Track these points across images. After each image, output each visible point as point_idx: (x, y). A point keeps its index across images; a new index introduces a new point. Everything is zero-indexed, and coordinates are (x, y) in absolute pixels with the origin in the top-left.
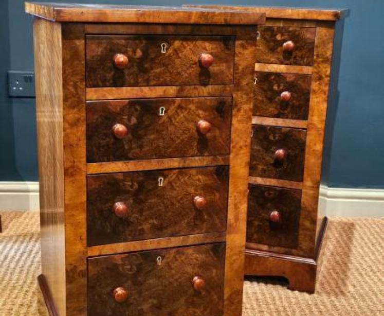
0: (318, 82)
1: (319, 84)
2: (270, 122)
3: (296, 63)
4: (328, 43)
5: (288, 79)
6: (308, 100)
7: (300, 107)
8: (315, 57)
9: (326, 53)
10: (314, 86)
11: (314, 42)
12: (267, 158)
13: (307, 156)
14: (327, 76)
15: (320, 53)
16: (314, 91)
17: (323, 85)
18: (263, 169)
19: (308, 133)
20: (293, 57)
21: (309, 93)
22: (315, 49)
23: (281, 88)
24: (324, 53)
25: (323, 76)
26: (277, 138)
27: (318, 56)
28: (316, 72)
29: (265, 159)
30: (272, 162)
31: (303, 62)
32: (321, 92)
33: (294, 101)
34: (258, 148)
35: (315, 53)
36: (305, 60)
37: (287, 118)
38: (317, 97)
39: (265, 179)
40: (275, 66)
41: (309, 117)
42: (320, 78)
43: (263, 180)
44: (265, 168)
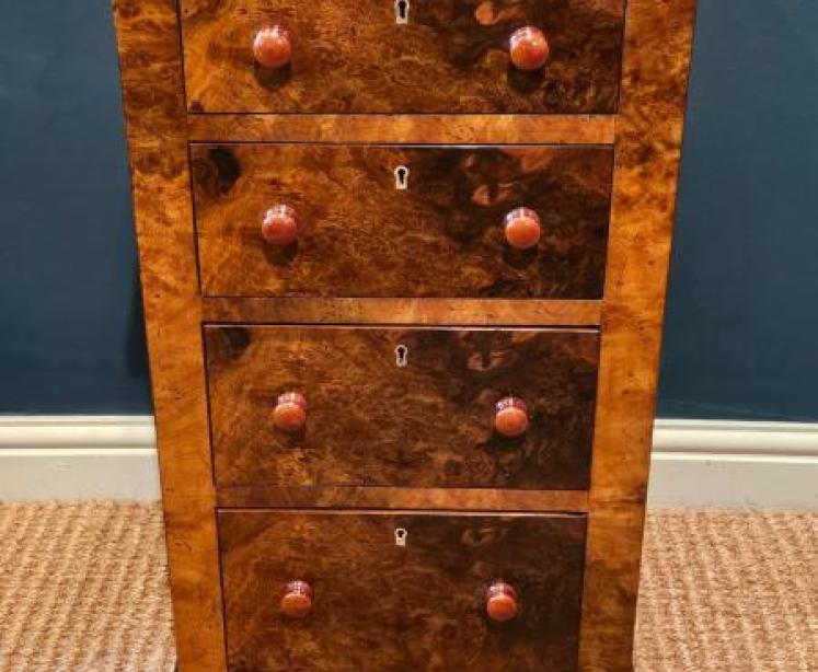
0: (637, 170)
1: (644, 175)
2: (466, 314)
3: (553, 108)
4: (678, 28)
5: (525, 166)
6: (602, 233)
7: (573, 257)
8: (626, 82)
9: (669, 65)
10: (625, 182)
11: (621, 27)
12: (463, 428)
13: (600, 412)
14: (670, 146)
15: (647, 65)
16: (625, 200)
17: (659, 176)
18: (450, 463)
19: (604, 337)
20: (545, 84)
21: (605, 210)
22: (627, 50)
23: (502, 196)
24: (661, 66)
25: (659, 147)
26: (495, 363)
27: (636, 77)
28: (630, 136)
29: (455, 431)
30: (482, 438)
31: (583, 102)
32: (648, 202)
33: (552, 239)
34: (428, 400)
35: (627, 68)
36: (590, 93)
37: (530, 295)
38: (637, 221)
39: (458, 492)
40: (478, 121)
41: (610, 288)
42: (647, 154)
43: (452, 495)
44: (459, 459)
